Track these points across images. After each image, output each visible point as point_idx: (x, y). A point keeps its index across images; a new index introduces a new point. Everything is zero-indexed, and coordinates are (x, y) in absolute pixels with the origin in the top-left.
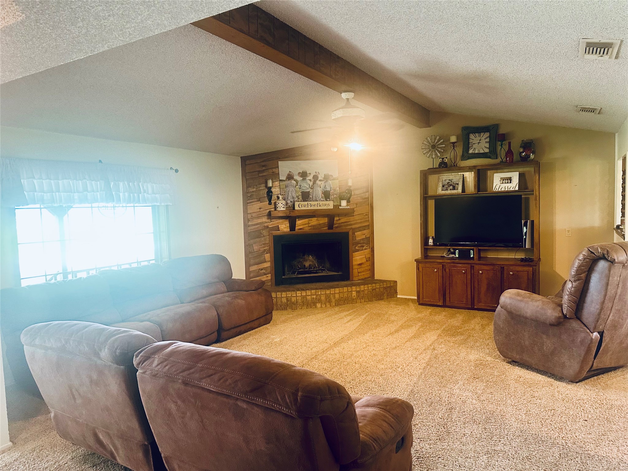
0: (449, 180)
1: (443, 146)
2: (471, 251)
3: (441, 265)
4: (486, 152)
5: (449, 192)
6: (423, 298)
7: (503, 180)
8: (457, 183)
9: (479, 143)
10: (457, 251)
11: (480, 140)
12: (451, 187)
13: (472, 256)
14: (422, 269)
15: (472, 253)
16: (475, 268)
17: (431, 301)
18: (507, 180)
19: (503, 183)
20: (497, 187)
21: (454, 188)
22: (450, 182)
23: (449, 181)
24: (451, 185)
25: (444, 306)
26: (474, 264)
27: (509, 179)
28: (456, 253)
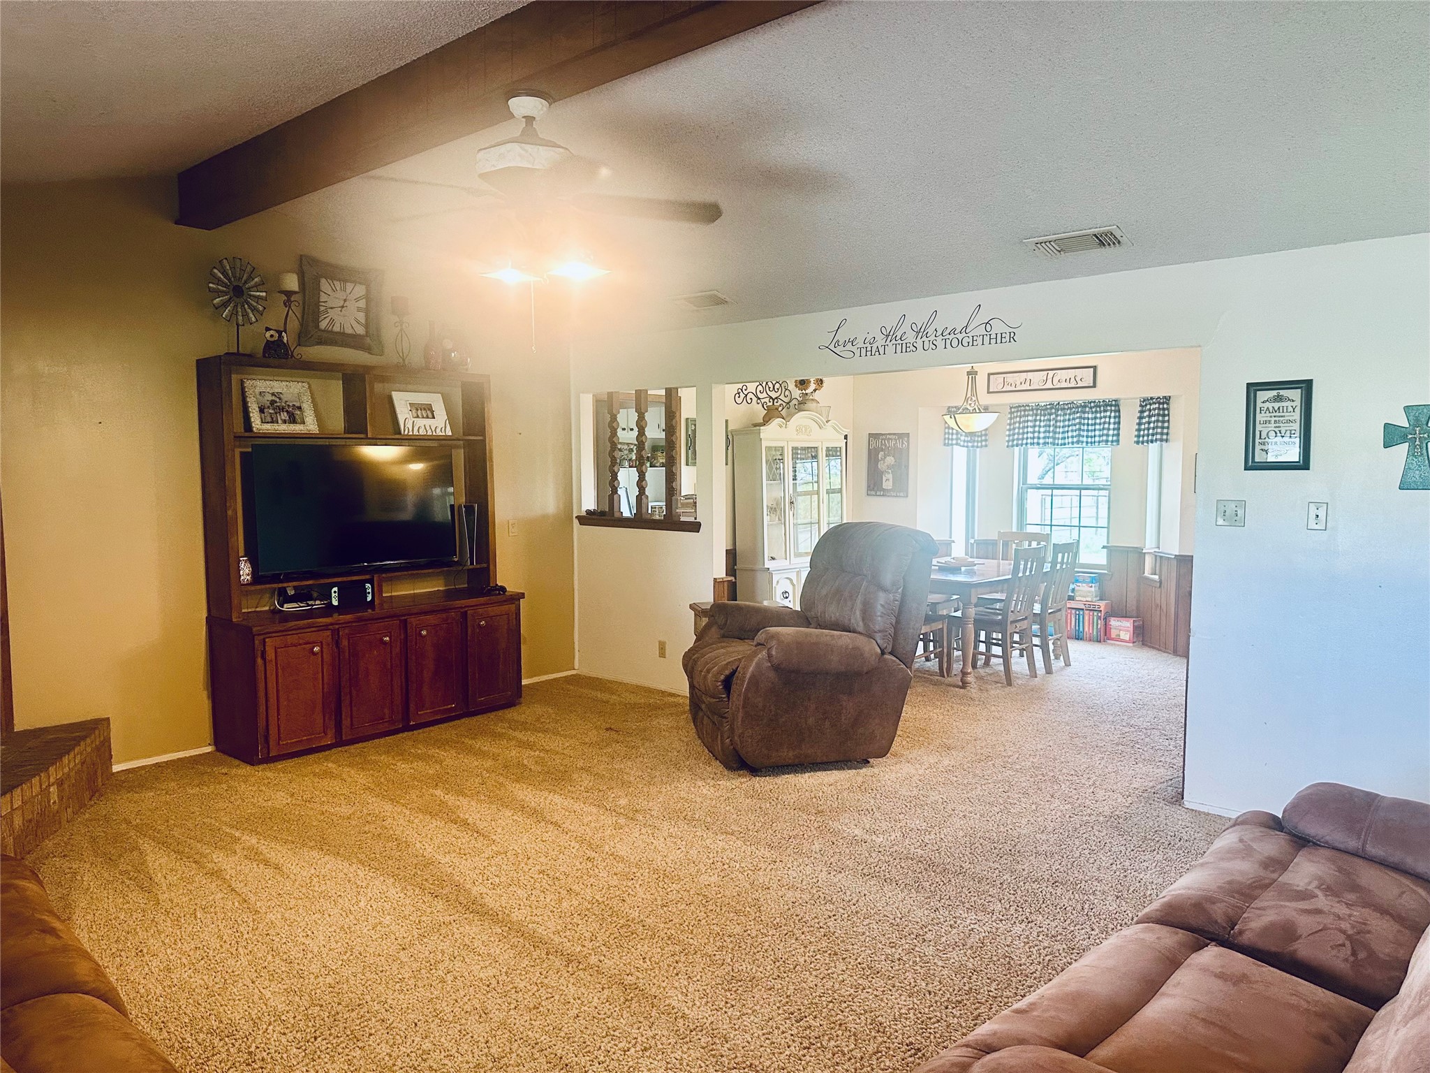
0: (273, 394)
1: (261, 294)
2: (368, 585)
3: (329, 633)
4: (358, 332)
5: (283, 428)
6: (279, 739)
7: (417, 410)
8: (297, 404)
9: (343, 307)
10: (335, 589)
11: (345, 300)
12: (284, 416)
13: (369, 598)
14: (276, 652)
15: (370, 590)
16: (409, 626)
17: (302, 741)
18: (425, 409)
19: (418, 417)
20: (409, 425)
21: (293, 420)
22: (278, 400)
23: (274, 398)
24: (282, 409)
25: (340, 743)
26: (404, 615)
27: (429, 410)
28: (333, 595)
